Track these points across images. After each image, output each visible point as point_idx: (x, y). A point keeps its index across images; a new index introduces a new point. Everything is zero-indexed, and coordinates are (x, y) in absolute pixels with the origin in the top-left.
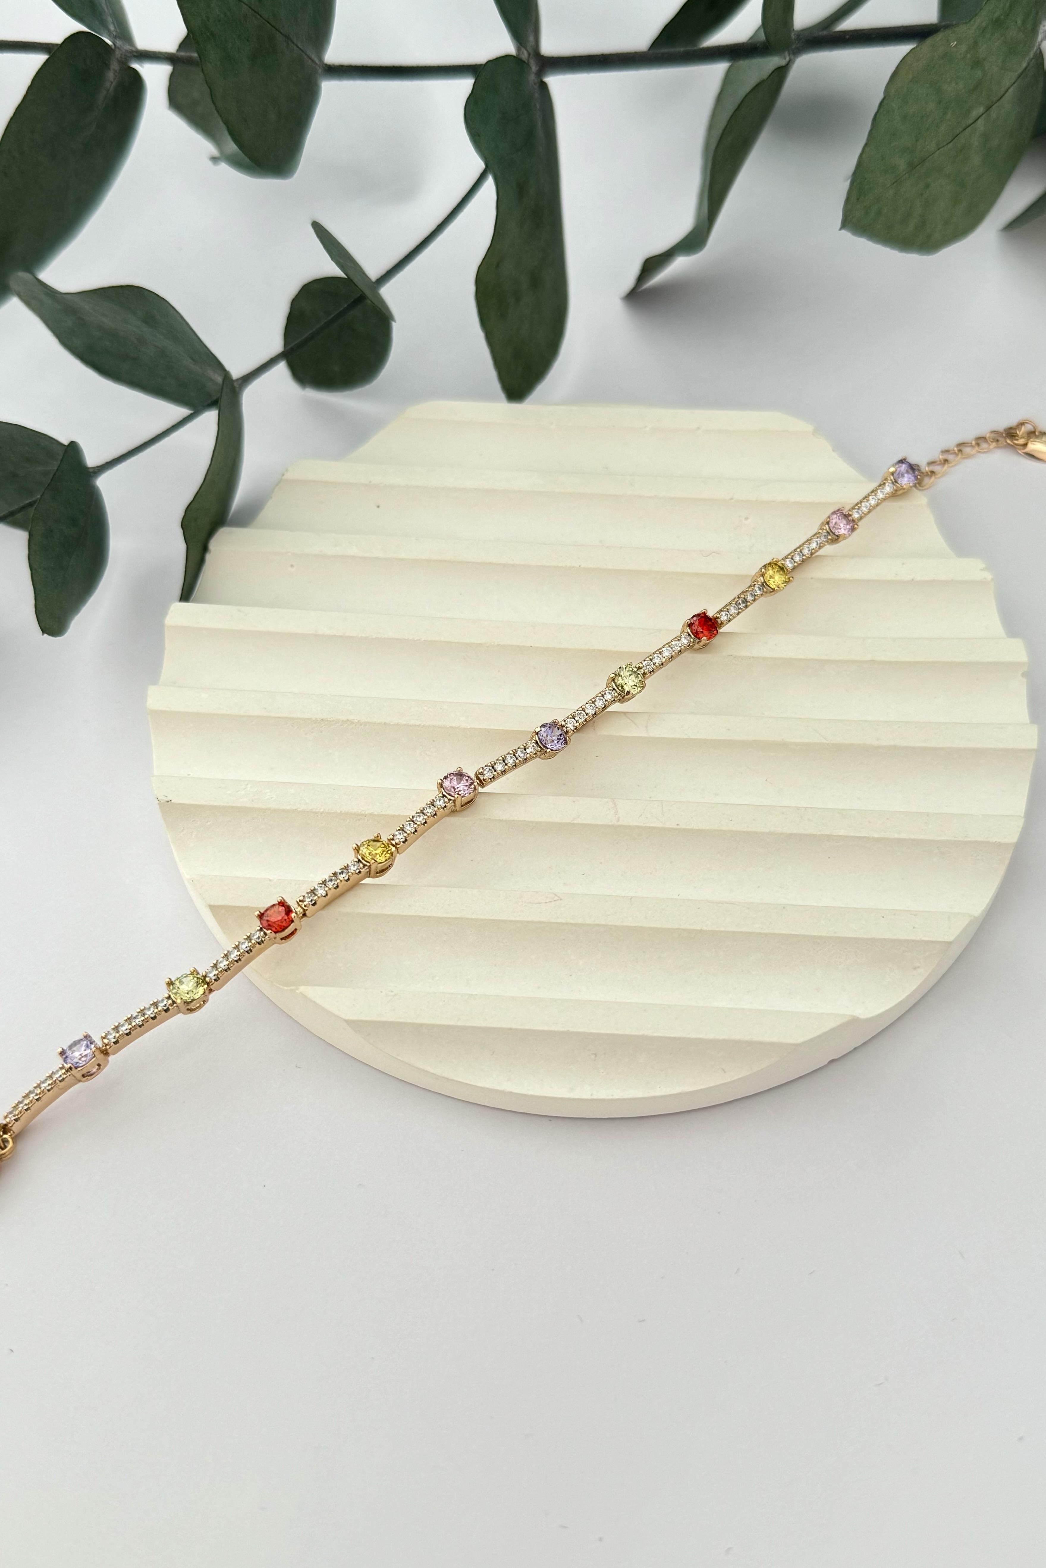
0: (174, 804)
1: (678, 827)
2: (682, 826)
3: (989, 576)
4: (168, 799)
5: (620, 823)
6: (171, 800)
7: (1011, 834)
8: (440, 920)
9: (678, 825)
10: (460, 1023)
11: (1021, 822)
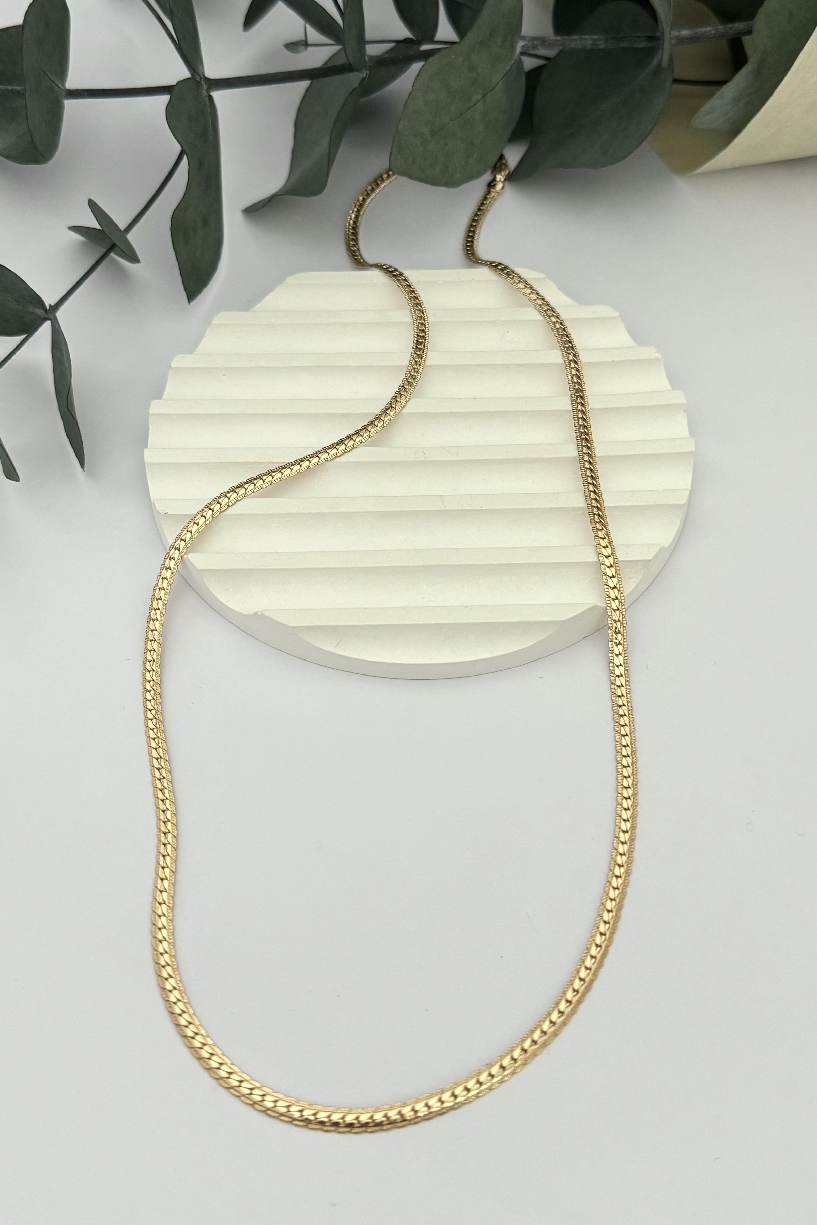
0: (169, 515)
1: (482, 508)
2: (484, 508)
3: (660, 356)
4: (166, 512)
5: (447, 508)
6: (167, 513)
7: (683, 499)
8: (342, 569)
9: (482, 507)
10: (361, 624)
11: (688, 493)
